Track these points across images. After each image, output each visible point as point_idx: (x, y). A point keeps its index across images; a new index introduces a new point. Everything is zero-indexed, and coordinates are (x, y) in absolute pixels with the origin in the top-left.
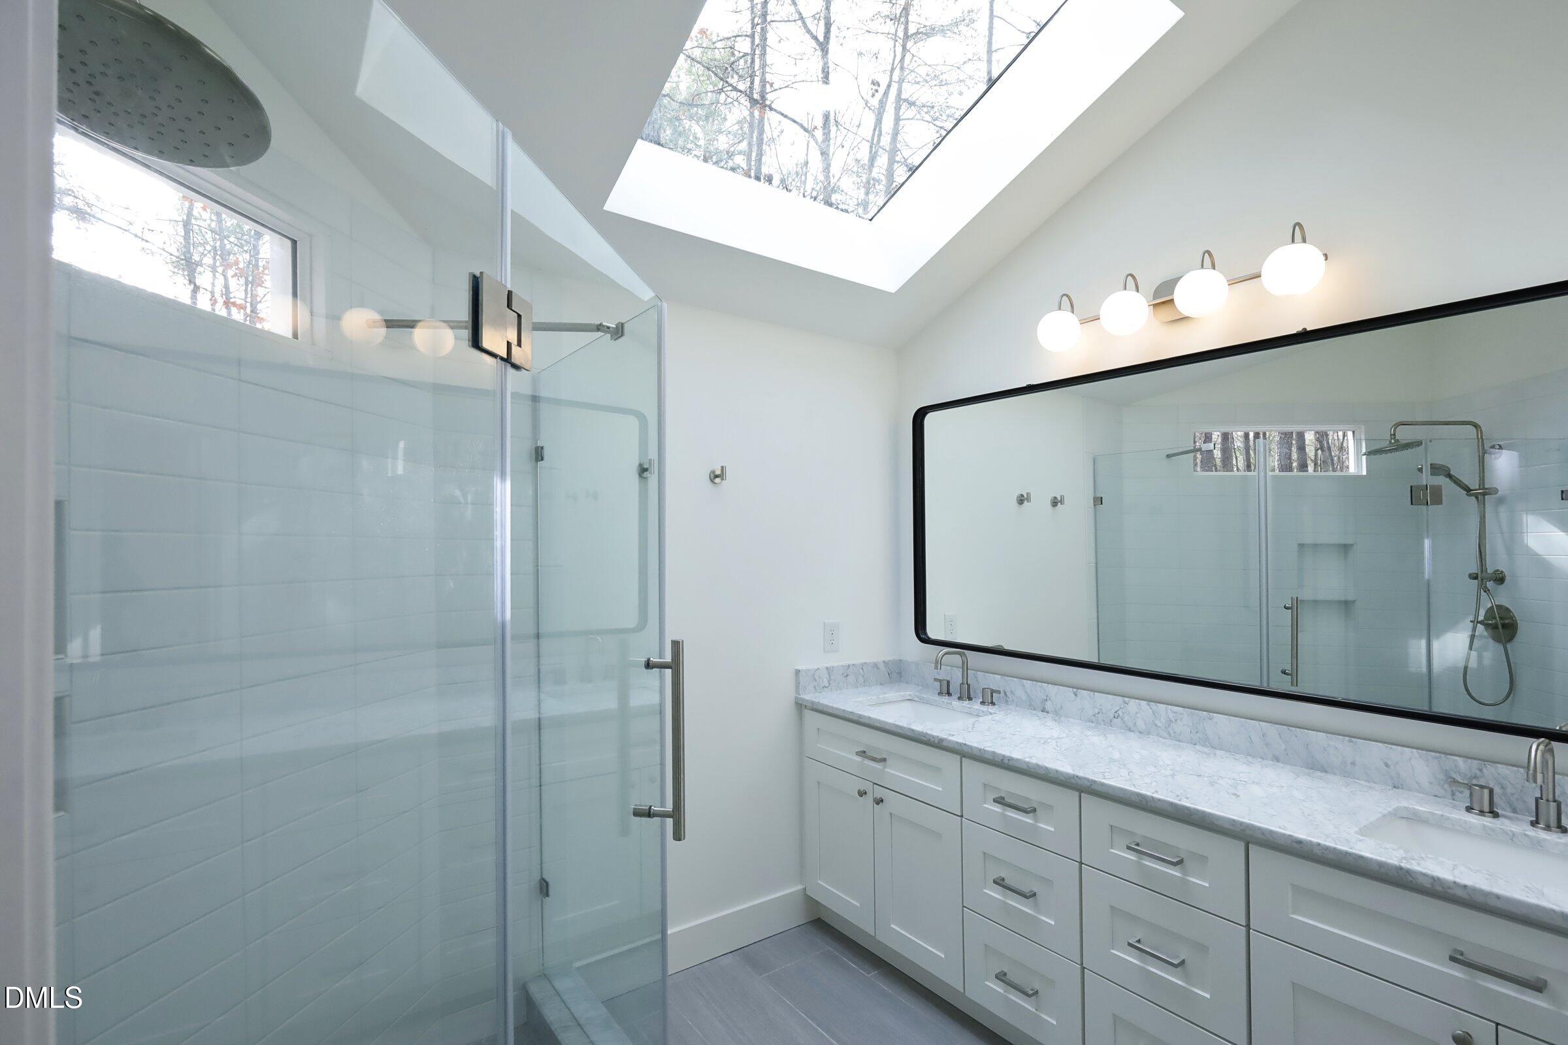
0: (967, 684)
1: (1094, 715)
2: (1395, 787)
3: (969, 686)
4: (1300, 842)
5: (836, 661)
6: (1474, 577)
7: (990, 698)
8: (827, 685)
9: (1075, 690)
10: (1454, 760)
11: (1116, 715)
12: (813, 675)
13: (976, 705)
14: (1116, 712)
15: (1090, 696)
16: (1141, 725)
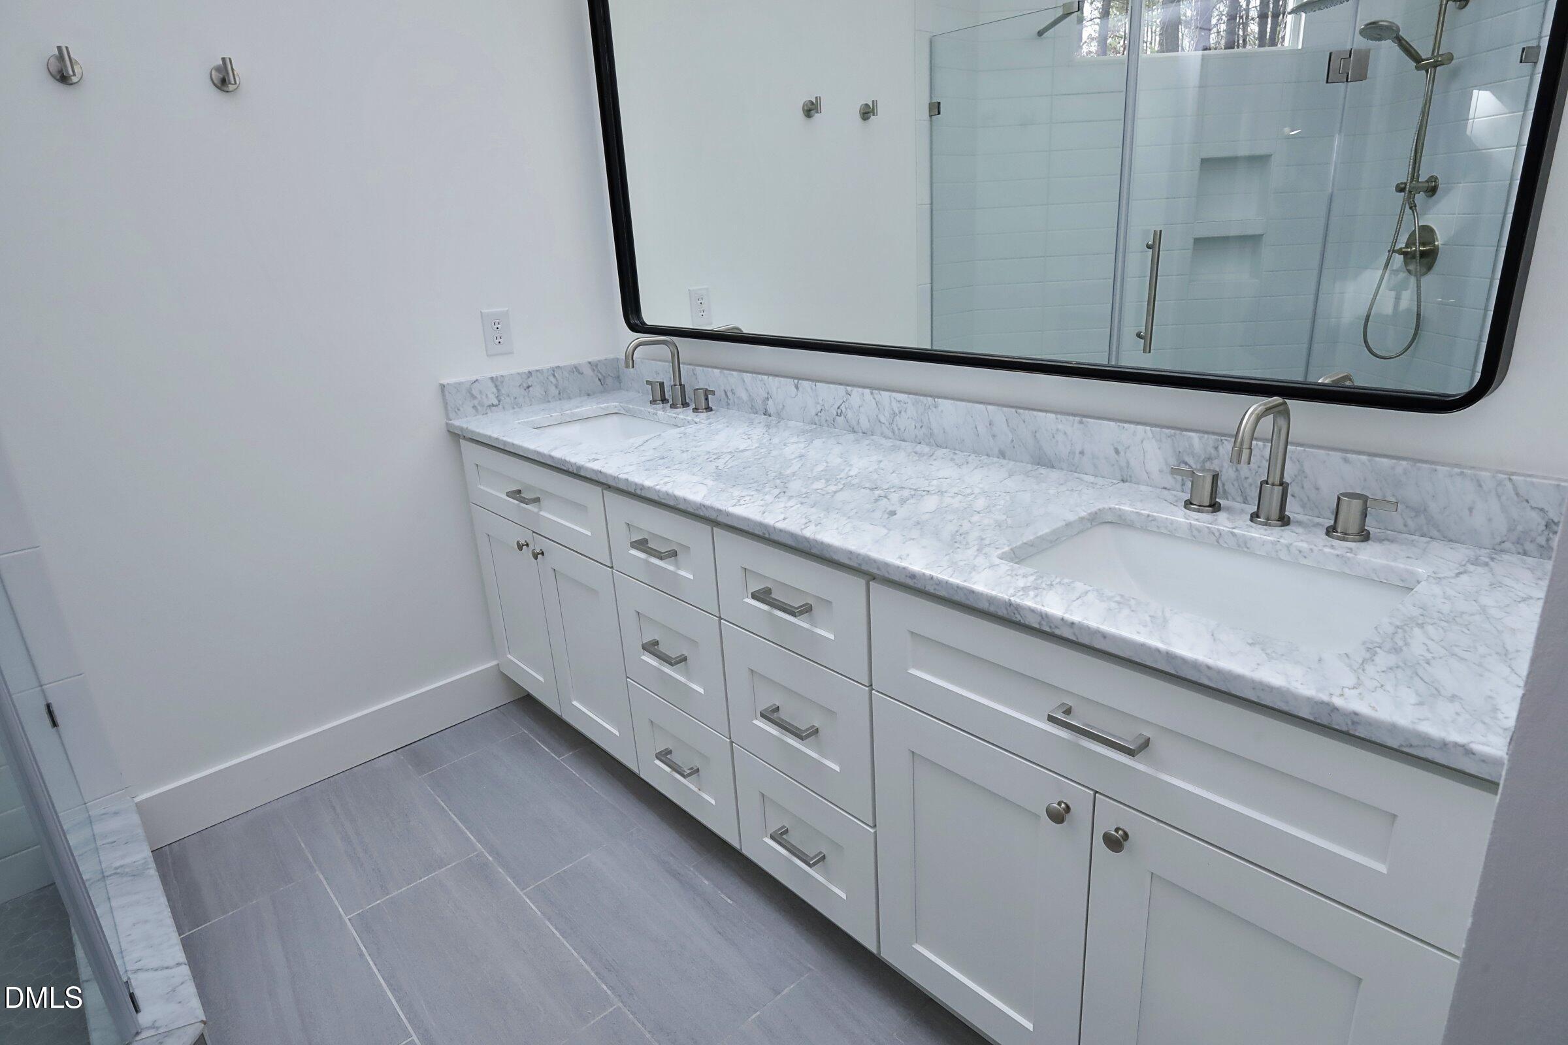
0: (680, 385)
1: (817, 415)
2: (1123, 481)
3: (682, 387)
4: (913, 576)
5: (508, 367)
6: (1400, 189)
7: (703, 402)
8: (495, 402)
9: (796, 381)
10: (1190, 437)
11: (839, 411)
12: (470, 391)
13: (686, 414)
14: (838, 408)
15: (812, 388)
16: (865, 424)
